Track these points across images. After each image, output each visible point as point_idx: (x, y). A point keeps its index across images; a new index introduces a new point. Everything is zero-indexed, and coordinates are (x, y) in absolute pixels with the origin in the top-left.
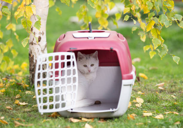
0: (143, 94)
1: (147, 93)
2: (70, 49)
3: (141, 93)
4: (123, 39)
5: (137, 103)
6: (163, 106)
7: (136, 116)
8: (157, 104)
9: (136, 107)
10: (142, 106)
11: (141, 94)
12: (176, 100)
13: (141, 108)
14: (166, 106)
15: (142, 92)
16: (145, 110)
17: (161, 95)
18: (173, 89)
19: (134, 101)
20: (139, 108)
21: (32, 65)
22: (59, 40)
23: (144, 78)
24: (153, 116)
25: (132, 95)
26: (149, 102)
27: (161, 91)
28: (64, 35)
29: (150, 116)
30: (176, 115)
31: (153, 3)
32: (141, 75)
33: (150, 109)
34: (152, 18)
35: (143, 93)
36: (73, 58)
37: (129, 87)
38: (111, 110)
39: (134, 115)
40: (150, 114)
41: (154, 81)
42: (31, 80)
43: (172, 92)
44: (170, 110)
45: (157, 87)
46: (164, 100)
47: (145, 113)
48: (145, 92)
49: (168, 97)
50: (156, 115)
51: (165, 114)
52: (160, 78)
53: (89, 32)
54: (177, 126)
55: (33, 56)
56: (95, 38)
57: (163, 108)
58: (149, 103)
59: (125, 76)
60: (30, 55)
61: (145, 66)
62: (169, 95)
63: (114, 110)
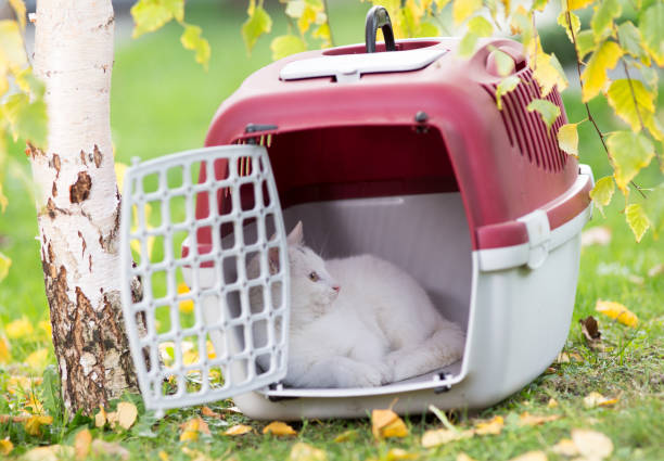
0: (611, 406)
1: (630, 395)
2: (247, 130)
3: (602, 400)
11: (603, 405)
19: (563, 446)
21: (63, 315)
23: (619, 323)
26: (639, 442)
32: (605, 307)
35: (612, 401)
36: (261, 169)
42: (64, 388)
48: (622, 392)
55: (63, 268)
56: (361, 76)
60: (47, 268)
61: (630, 264)
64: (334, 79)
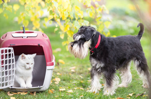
0: (60, 75)
2: (10, 45)
4: (47, 38)
5: (56, 81)
6: (74, 84)
7: (54, 91)
8: (69, 82)
9: (55, 84)
10: (59, 83)
12: (82, 80)
13: (58, 85)
14: (75, 84)
15: (60, 73)
16: (61, 87)
17: (72, 76)
18: (81, 71)
19: (54, 80)
20: (57, 85)
22: (3, 38)
23: (62, 63)
24: (66, 91)
25: (53, 76)
26: (64, 80)
27: (73, 73)
28: (5, 35)
29: (64, 91)
30: (82, 90)
31: (69, 13)
32: (60, 61)
33: (64, 85)
34: (68, 23)
36: (12, 51)
37: (51, 71)
38: (39, 87)
39: (53, 90)
40: (64, 89)
41: (69, 65)
43: (80, 74)
44: (78, 86)
45: (71, 70)
46: (75, 79)
47: (60, 88)
49: (77, 77)
50: (68, 90)
51: (75, 89)
52: (73, 63)
53: (23, 32)
54: (82, 98)
56: (27, 37)
57: (73, 85)
58: (64, 82)
59: (48, 63)
62: (78, 76)
63: (41, 87)
64: (23, 37)
